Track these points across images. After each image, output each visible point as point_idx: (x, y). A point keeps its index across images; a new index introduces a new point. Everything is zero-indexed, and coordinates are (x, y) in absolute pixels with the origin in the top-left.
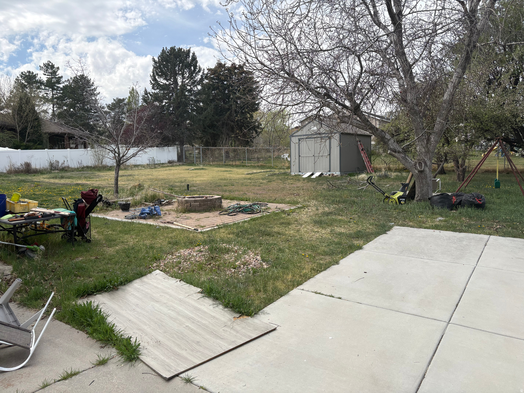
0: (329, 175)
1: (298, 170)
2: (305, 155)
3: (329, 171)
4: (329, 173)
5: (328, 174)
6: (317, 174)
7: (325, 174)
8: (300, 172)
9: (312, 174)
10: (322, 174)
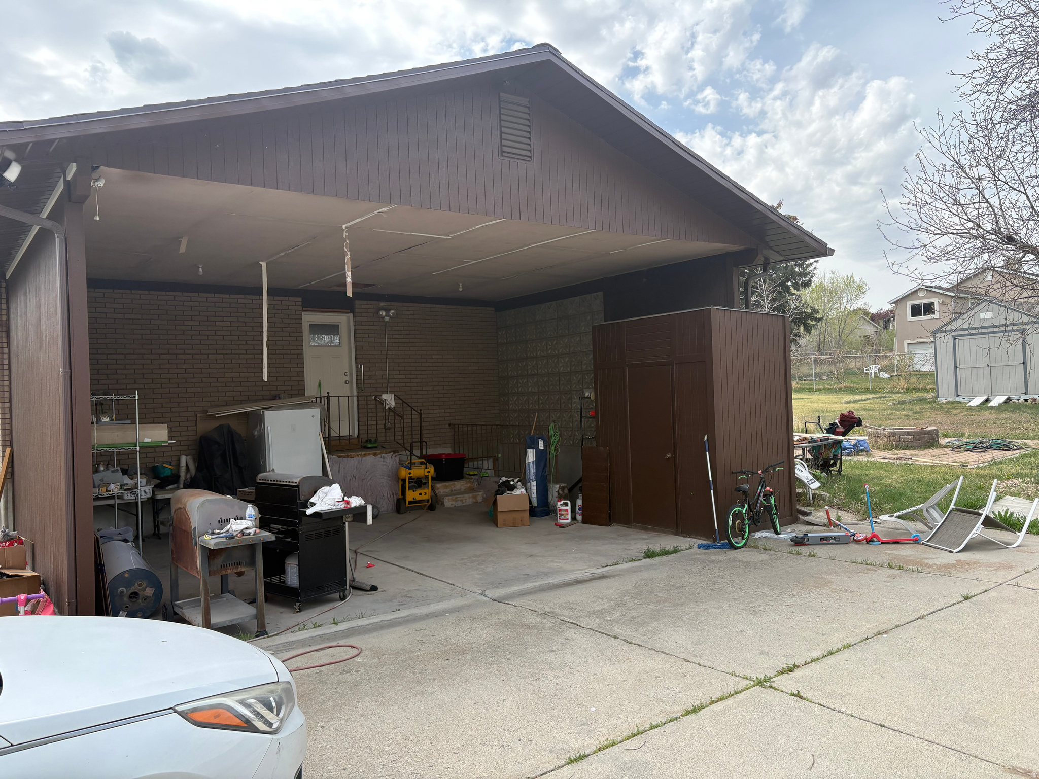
0: (1026, 400)
1: (954, 393)
2: (969, 366)
3: (1026, 393)
4: (1026, 397)
5: (1022, 400)
6: (998, 400)
7: (1015, 398)
8: (958, 396)
9: (987, 400)
10: (1009, 400)
